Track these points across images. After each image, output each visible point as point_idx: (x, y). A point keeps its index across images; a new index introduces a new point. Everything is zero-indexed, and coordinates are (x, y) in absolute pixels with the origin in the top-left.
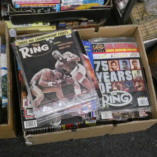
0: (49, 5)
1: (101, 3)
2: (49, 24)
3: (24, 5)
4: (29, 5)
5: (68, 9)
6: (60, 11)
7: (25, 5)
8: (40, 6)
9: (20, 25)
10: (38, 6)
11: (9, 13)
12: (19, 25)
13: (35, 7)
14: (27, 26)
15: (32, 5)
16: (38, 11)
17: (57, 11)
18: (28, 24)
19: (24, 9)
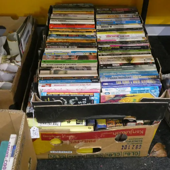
0: (85, 94)
1: (155, 93)
2: (84, 123)
3: (52, 93)
4: (59, 93)
5: (110, 100)
6: (100, 102)
7: (54, 93)
8: (73, 95)
9: (47, 123)
10: (70, 95)
11: (32, 103)
12: (45, 123)
13: (66, 95)
14: (56, 125)
15: (63, 93)
16: (71, 101)
17: (96, 103)
18: (57, 123)
19: (51, 97)
